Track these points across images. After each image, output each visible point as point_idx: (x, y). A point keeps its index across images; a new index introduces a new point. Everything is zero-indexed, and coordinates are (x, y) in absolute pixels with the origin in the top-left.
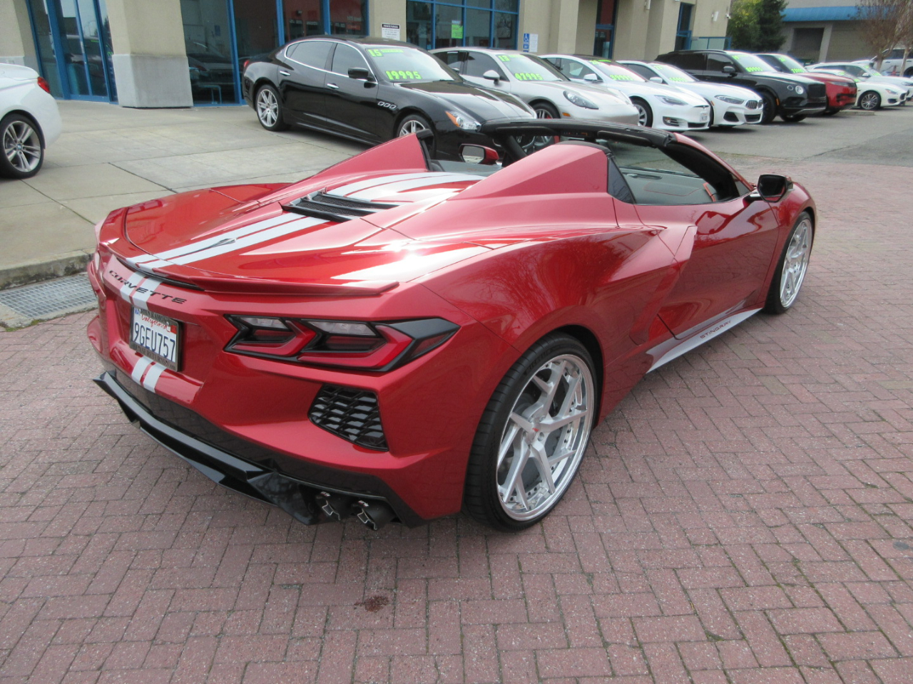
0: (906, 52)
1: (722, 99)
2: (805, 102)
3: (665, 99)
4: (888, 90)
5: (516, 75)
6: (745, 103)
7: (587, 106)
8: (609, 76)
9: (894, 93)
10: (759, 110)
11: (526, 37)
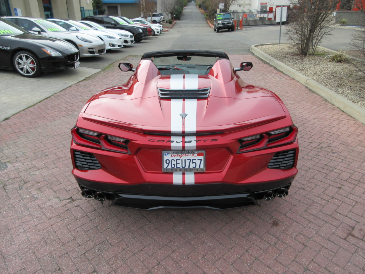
0: (151, 15)
1: (121, 35)
2: (143, 35)
3: (107, 36)
4: (155, 28)
6: (129, 36)
7: (87, 41)
8: (81, 28)
9: (158, 29)
10: (133, 39)
11: (15, 10)
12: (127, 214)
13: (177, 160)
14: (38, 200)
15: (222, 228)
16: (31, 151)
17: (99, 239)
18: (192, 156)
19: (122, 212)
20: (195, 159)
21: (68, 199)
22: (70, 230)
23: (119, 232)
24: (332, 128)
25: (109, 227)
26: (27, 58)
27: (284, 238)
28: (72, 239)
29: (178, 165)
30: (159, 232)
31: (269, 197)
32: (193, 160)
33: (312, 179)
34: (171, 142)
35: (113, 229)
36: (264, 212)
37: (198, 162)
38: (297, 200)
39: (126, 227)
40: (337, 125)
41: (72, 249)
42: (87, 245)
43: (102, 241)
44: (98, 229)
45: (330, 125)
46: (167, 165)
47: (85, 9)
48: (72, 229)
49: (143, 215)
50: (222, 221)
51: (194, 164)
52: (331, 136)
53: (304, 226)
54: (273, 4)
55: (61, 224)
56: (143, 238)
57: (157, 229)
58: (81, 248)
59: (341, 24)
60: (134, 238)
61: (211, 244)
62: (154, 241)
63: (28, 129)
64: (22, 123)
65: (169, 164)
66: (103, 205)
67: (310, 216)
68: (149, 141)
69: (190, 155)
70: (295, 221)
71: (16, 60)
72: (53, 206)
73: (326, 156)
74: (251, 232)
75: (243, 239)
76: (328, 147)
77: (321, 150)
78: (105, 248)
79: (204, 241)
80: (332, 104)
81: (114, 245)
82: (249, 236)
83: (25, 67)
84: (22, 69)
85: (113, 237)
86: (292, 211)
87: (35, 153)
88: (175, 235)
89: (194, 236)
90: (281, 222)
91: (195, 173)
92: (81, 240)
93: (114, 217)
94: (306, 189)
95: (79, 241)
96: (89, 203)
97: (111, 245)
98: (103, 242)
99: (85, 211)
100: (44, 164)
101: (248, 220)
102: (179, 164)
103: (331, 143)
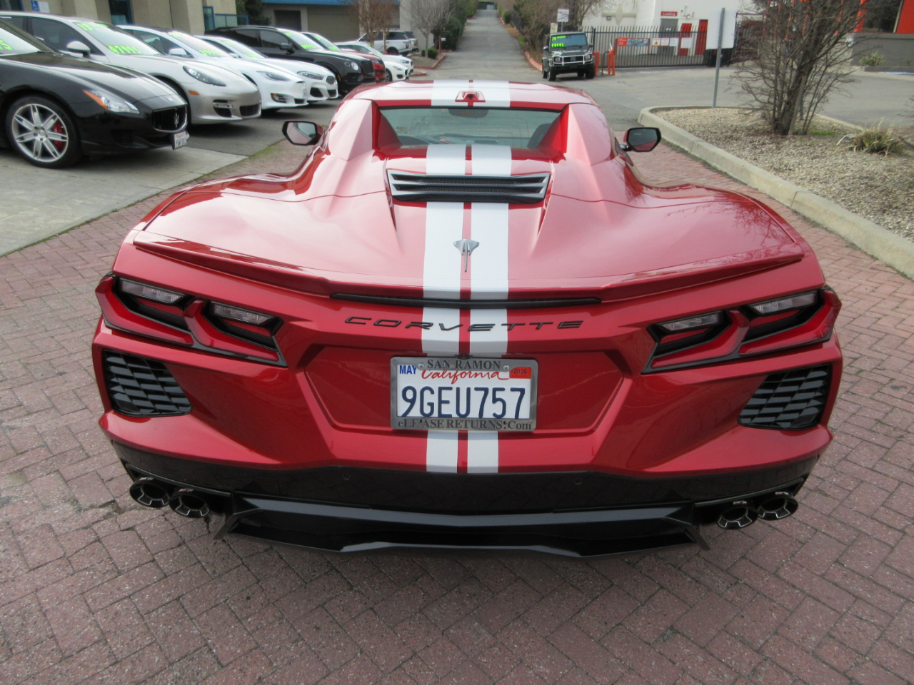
0: (384, 35)
1: (304, 75)
2: (361, 78)
3: (267, 75)
4: (395, 67)
5: (110, 47)
6: (325, 79)
7: (211, 82)
8: (198, 51)
9: (400, 69)
10: (335, 86)
11: (34, 5)
12: (282, 558)
13: (441, 389)
14: (10, 507)
15: (579, 612)
16: (19, 360)
17: (183, 643)
18: (492, 377)
19: (266, 550)
20: (502, 389)
21: (104, 506)
22: (93, 608)
23: (249, 620)
24: (879, 319)
25: (218, 602)
26: (44, 114)
27: (780, 651)
28: (96, 638)
29: (443, 406)
30: (379, 623)
31: (735, 519)
32: (495, 390)
33: (843, 462)
34: (421, 327)
35: (230, 608)
36: (710, 562)
37: (511, 399)
38: (807, 525)
39: (272, 601)
40: (892, 310)
41: (91, 673)
42: (140, 661)
43: (192, 649)
44: (183, 607)
45: (873, 309)
46: (409, 404)
47: (215, 12)
48: (100, 604)
49: (328, 562)
50: (579, 590)
51: (499, 404)
52: (880, 339)
53: (838, 612)
54: (691, 15)
55: (68, 587)
56: (324, 642)
57: (371, 612)
58: (119, 671)
59: (867, 66)
60: (296, 641)
61: (544, 666)
62: (361, 652)
63: (22, 301)
64: (8, 282)
65: (412, 402)
66: (208, 528)
67: (853, 579)
68: (349, 321)
69: (484, 373)
70: (809, 596)
71: (15, 118)
72: (54, 526)
73: (877, 396)
74: (672, 628)
75: (649, 651)
76: (878, 372)
77: (856, 379)
78: (198, 674)
79: (524, 655)
80: (872, 257)
81: (227, 665)
82: (668, 643)
83: (38, 138)
84: (29, 145)
85: (228, 634)
86: (795, 563)
87: (29, 367)
88: (428, 633)
89: (489, 637)
90: (765, 596)
91: (502, 436)
92: (122, 644)
93: (238, 566)
94: (829, 493)
95: (117, 646)
96: (166, 519)
97: (219, 663)
98: (194, 652)
99: (148, 544)
100: (49, 398)
101: (662, 587)
102: (447, 402)
103: (883, 361)
